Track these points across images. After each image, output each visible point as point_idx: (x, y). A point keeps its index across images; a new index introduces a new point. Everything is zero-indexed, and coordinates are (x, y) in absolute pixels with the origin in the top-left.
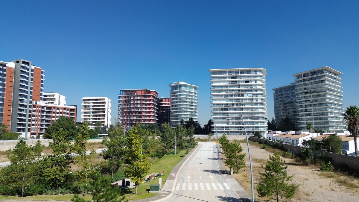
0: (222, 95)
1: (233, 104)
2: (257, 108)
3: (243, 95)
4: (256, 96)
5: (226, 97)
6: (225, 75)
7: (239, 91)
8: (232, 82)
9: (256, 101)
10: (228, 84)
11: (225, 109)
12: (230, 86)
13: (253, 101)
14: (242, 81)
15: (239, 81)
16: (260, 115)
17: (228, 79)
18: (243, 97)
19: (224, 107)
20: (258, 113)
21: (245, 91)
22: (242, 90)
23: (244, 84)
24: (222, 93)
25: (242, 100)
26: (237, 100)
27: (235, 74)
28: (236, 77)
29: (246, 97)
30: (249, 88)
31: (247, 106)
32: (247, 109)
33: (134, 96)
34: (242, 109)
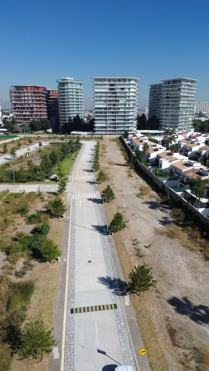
0: (102, 100)
1: (110, 108)
2: (129, 112)
3: (119, 100)
4: (129, 102)
5: (106, 102)
6: (105, 83)
7: (116, 97)
8: (111, 89)
9: (129, 106)
10: (107, 90)
11: (104, 112)
12: (109, 93)
13: (126, 106)
14: (118, 89)
15: (116, 88)
16: (130, 118)
17: (107, 86)
18: (119, 102)
19: (104, 111)
20: (129, 116)
21: (121, 97)
22: (118, 97)
23: (120, 91)
24: (102, 99)
25: (118, 105)
26: (114, 105)
27: (114, 82)
28: (113, 85)
29: (121, 102)
30: (124, 95)
31: (121, 110)
32: (121, 112)
33: (24, 92)
34: (118, 112)
